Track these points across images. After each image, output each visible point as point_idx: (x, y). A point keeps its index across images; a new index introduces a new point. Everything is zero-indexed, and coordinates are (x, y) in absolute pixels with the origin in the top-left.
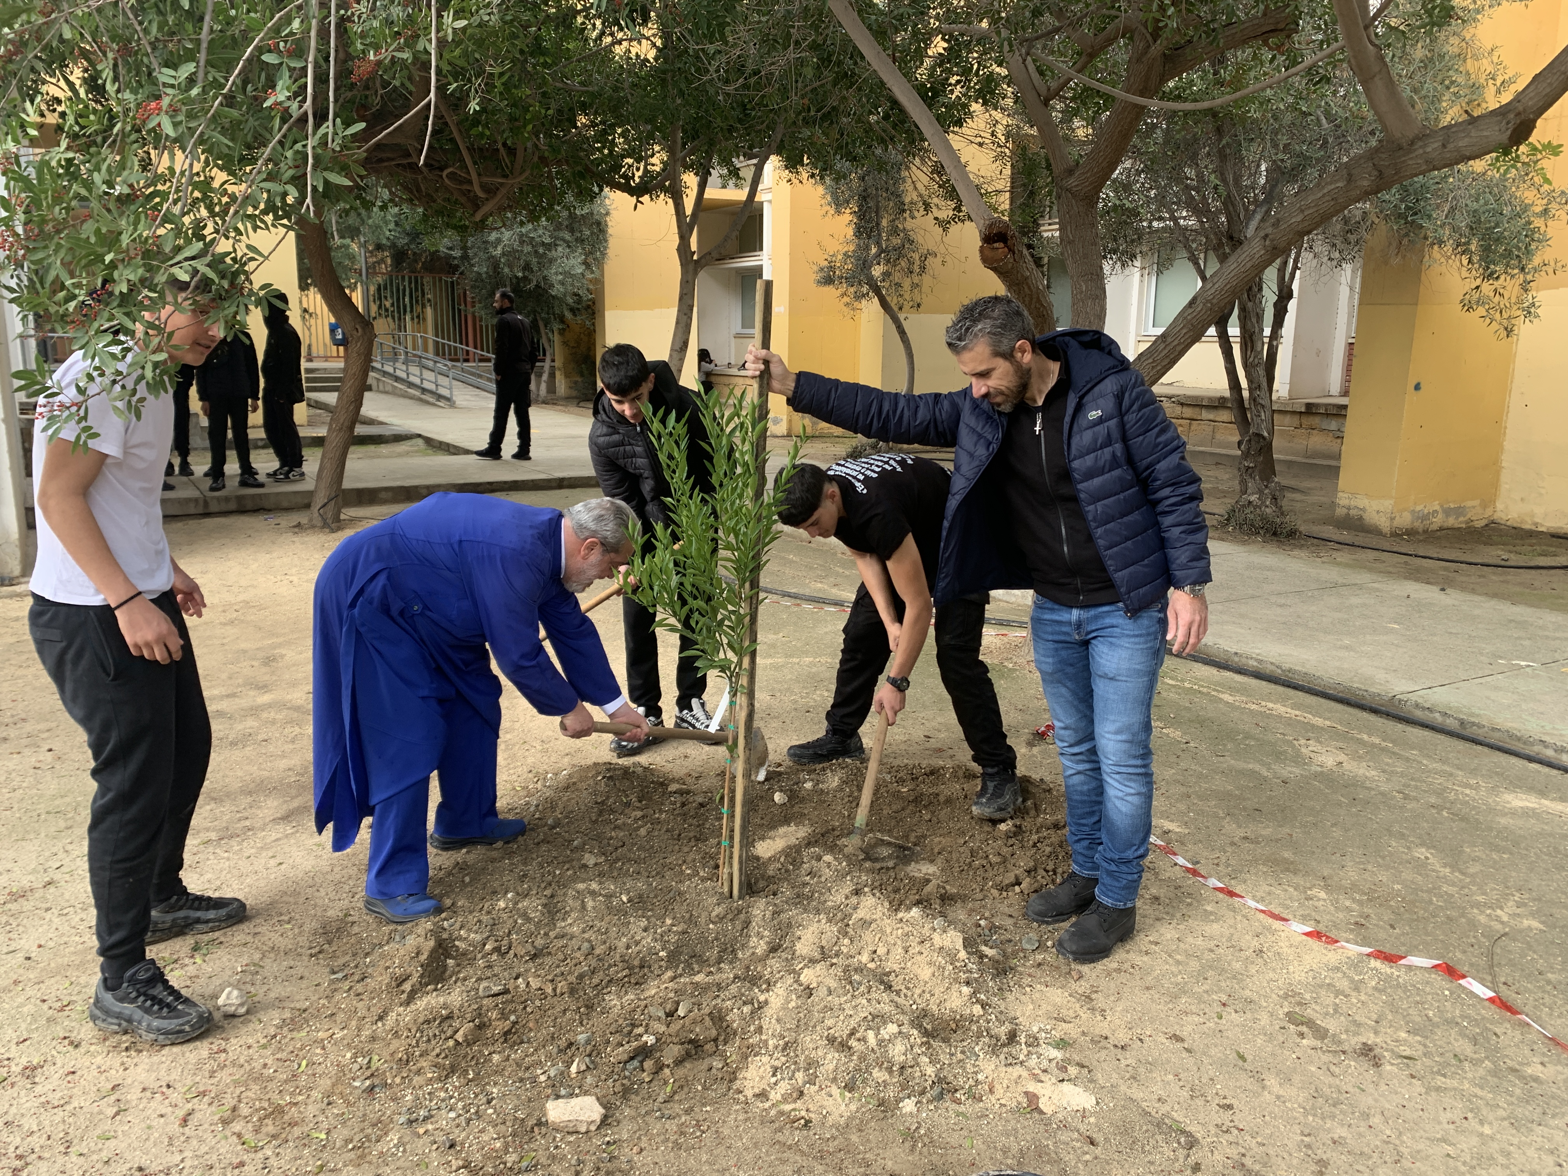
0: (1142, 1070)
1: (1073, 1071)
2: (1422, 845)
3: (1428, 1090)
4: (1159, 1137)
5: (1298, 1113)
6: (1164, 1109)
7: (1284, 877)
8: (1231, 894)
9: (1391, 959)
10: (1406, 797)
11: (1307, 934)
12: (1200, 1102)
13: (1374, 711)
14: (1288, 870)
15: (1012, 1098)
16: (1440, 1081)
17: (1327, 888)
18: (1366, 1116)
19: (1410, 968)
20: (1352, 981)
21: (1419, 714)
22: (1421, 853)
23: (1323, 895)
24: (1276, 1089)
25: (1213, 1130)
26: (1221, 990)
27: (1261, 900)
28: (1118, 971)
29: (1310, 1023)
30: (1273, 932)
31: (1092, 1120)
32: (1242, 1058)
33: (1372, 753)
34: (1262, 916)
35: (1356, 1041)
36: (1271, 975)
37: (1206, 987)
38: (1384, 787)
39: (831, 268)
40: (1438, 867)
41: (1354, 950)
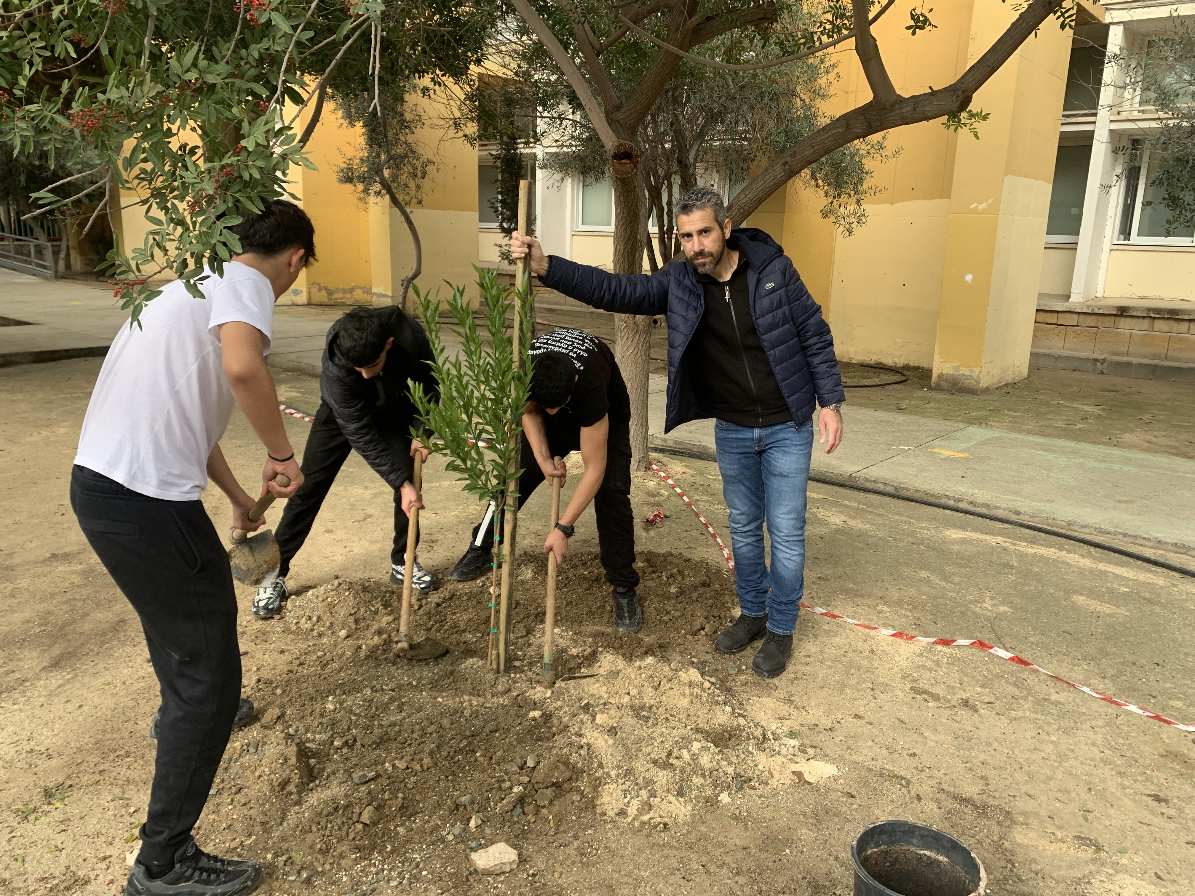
0: (850, 742)
1: (811, 751)
2: (921, 568)
3: (1011, 720)
4: (887, 783)
5: (953, 750)
6: (879, 764)
7: (859, 600)
8: (835, 617)
9: (947, 643)
10: (895, 540)
11: (893, 635)
12: (896, 755)
13: (842, 485)
14: (856, 595)
15: (787, 778)
16: (1013, 714)
17: (886, 603)
18: (989, 744)
19: (959, 647)
20: (934, 661)
21: (868, 485)
22: (923, 574)
23: (886, 609)
24: (932, 737)
25: (915, 772)
26: (865, 681)
27: (853, 618)
28: (796, 678)
29: (926, 692)
30: (873, 638)
31: (842, 781)
32: (902, 722)
33: (858, 513)
34: (860, 628)
35: (955, 699)
36: (887, 666)
37: (855, 681)
38: (880, 535)
39: (350, 169)
40: (938, 582)
41: (924, 641)
